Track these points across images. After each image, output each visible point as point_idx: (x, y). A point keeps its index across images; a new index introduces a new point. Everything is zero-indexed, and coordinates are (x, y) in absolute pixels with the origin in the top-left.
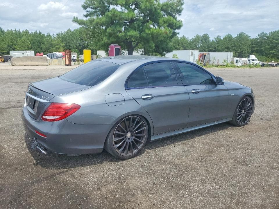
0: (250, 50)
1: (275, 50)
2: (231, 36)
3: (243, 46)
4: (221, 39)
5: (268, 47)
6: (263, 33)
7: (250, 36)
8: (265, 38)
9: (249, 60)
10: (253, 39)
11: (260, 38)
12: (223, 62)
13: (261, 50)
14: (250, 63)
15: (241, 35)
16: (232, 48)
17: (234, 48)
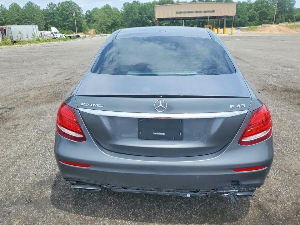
0: (45, 22)
1: (68, 22)
2: (17, 5)
3: (35, 18)
4: (6, 8)
5: (61, 19)
6: (52, 3)
7: (40, 7)
8: (55, 9)
9: (52, 33)
10: (44, 10)
11: (50, 8)
12: (32, 37)
13: (55, 22)
14: (54, 36)
15: (30, 5)
16: (24, 20)
17: (27, 20)
